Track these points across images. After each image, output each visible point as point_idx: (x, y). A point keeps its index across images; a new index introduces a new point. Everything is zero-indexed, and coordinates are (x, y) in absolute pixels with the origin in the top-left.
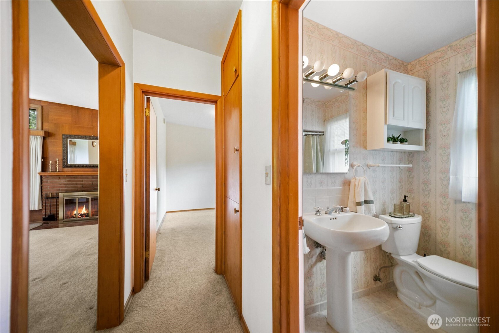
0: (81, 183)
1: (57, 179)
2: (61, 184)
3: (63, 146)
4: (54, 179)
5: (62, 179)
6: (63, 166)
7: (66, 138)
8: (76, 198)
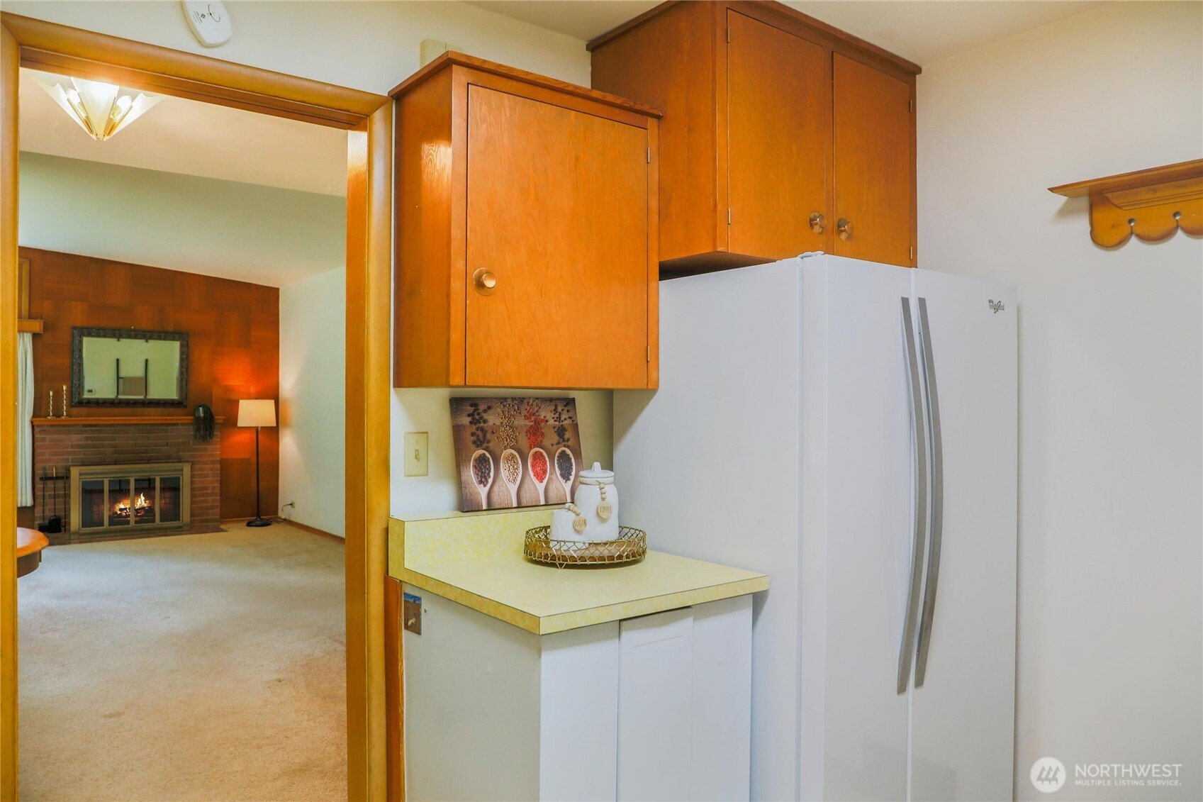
0: (113, 442)
1: (64, 434)
2: (71, 446)
3: (72, 354)
4: (58, 434)
5: (75, 434)
6: (73, 402)
7: (80, 336)
8: (105, 479)
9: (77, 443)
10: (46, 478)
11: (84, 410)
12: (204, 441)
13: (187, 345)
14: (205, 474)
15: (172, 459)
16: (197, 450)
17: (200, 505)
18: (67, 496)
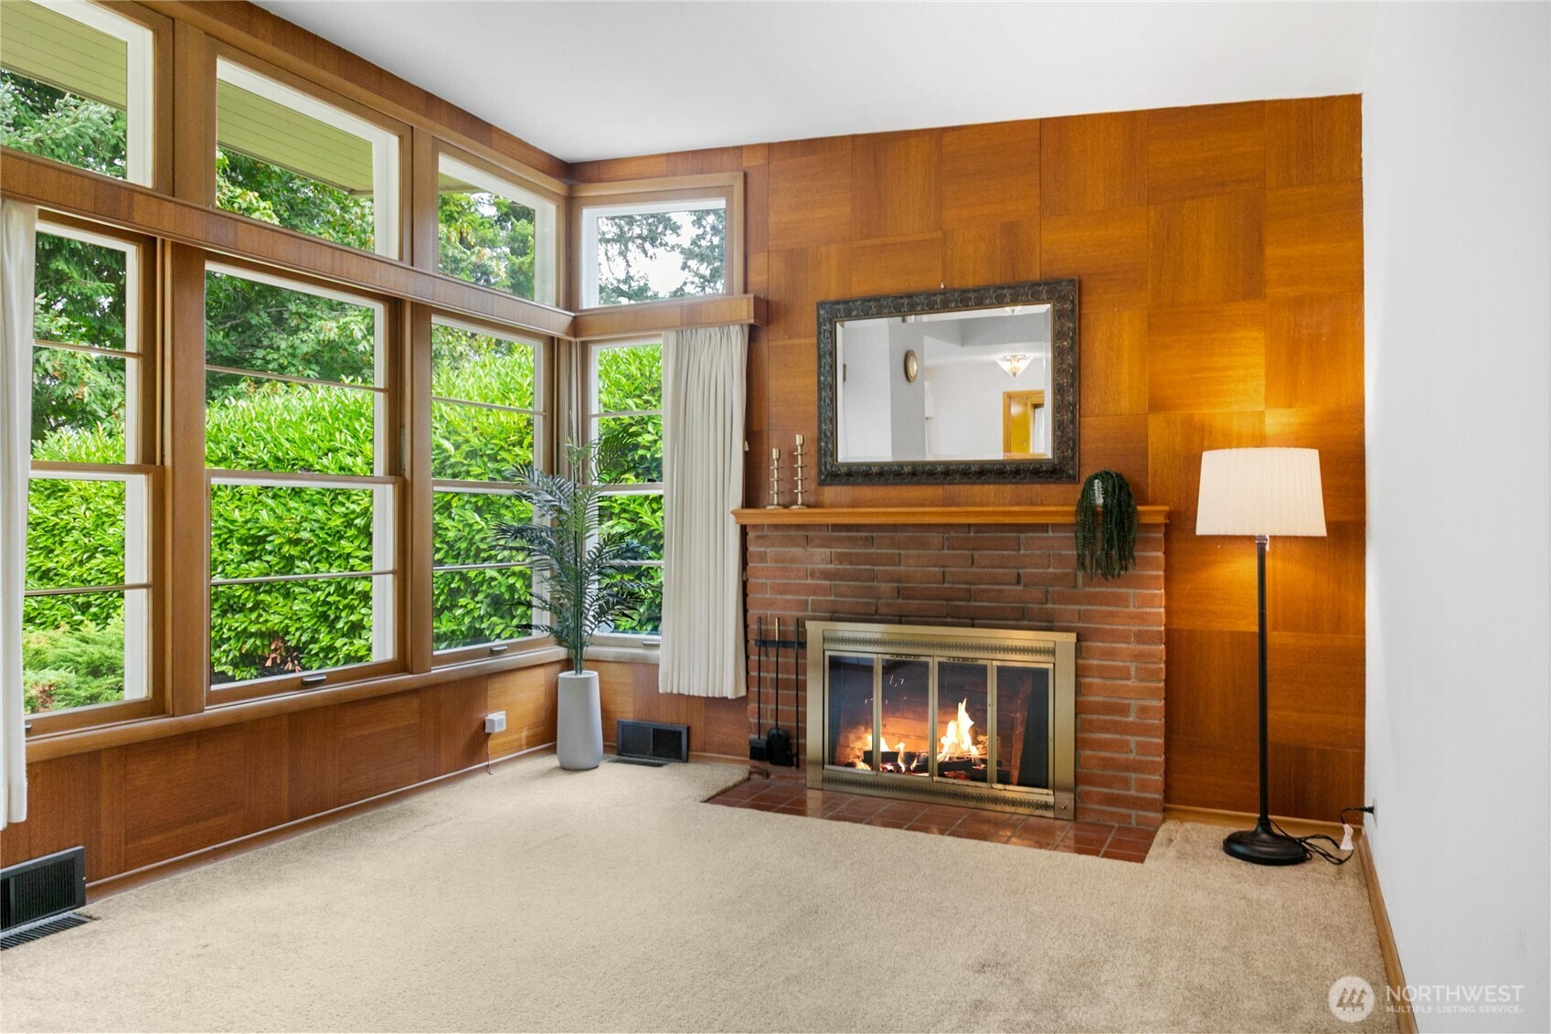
0: (895, 568)
1: (797, 545)
2: (812, 575)
3: (820, 367)
4: (787, 545)
5: (815, 547)
6: (820, 472)
7: (830, 321)
8: (875, 656)
9: (822, 566)
10: (764, 642)
11: (843, 492)
12: (1105, 576)
13: (1073, 310)
14: (1116, 668)
15: (1030, 620)
16: (1092, 599)
17: (1102, 754)
18: (800, 686)
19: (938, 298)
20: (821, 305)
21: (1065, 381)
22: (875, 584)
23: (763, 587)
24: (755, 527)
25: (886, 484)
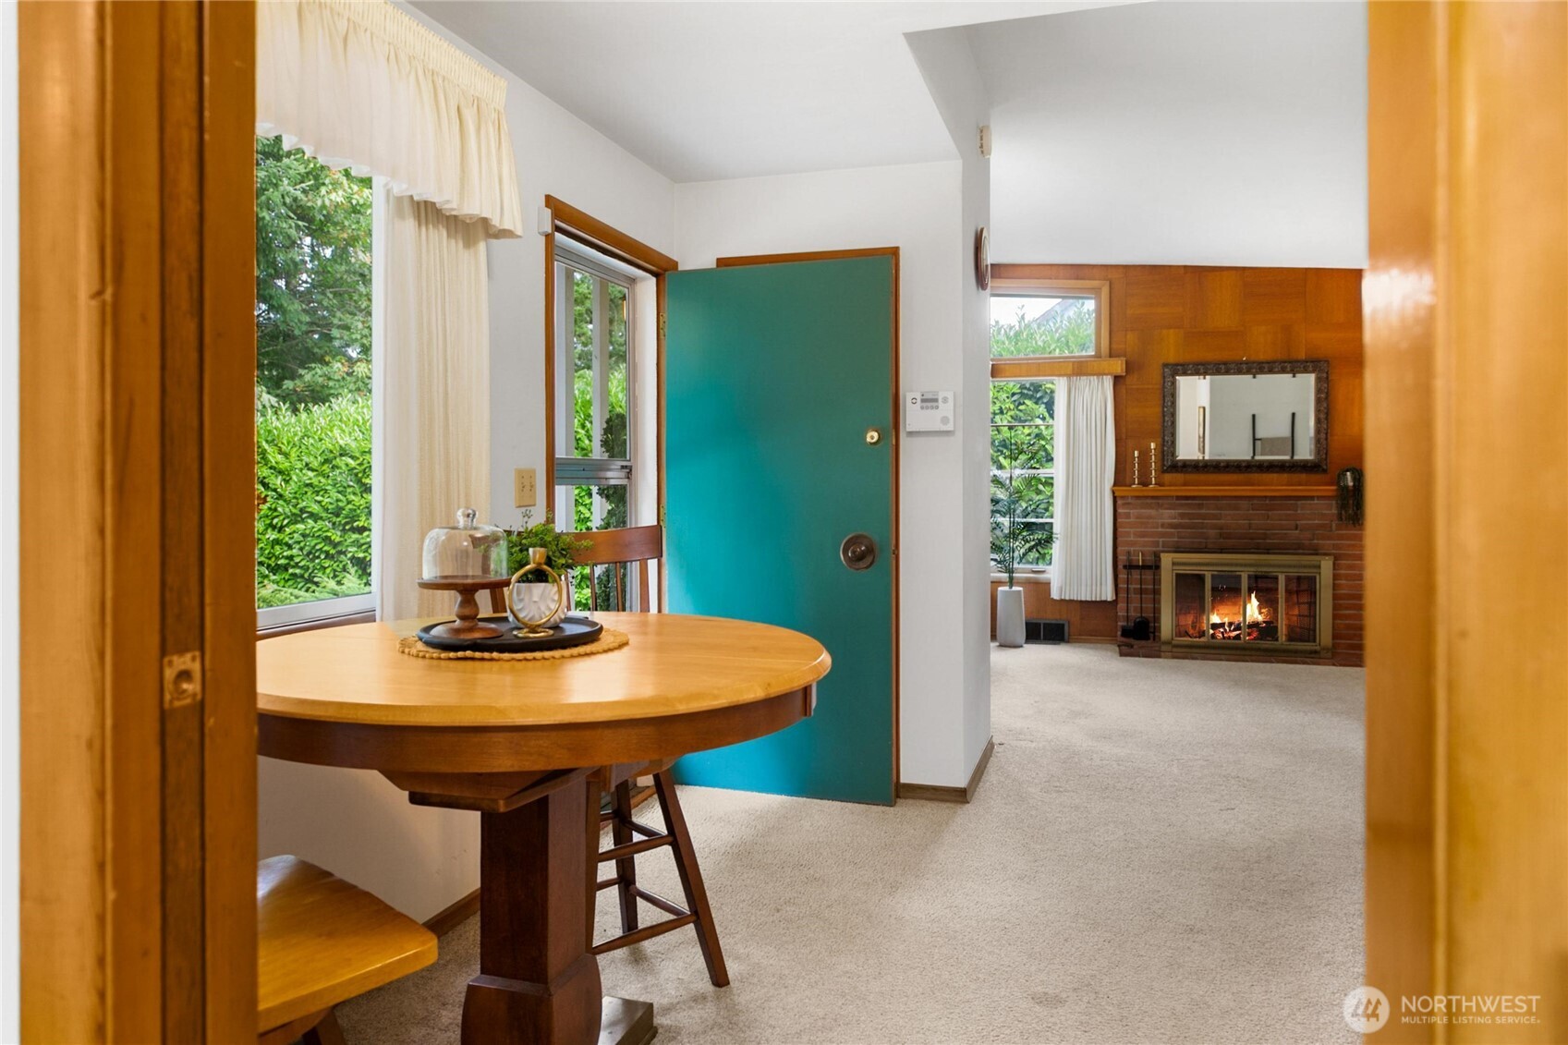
0: (1218, 521)
1: (1152, 508)
2: (1163, 526)
3: (1163, 403)
4: (1145, 508)
5: (1167, 509)
6: (1164, 465)
7: (1172, 375)
8: (1206, 573)
9: (1169, 521)
10: (1130, 567)
11: (1179, 477)
12: (1354, 523)
13: (1327, 378)
14: (1355, 575)
15: (1303, 549)
16: (1341, 537)
17: (1347, 622)
18: (1156, 592)
19: (1244, 366)
20: (1165, 365)
21: (1322, 416)
22: (1205, 531)
23: (1128, 534)
24: (1123, 497)
25: (1207, 472)
